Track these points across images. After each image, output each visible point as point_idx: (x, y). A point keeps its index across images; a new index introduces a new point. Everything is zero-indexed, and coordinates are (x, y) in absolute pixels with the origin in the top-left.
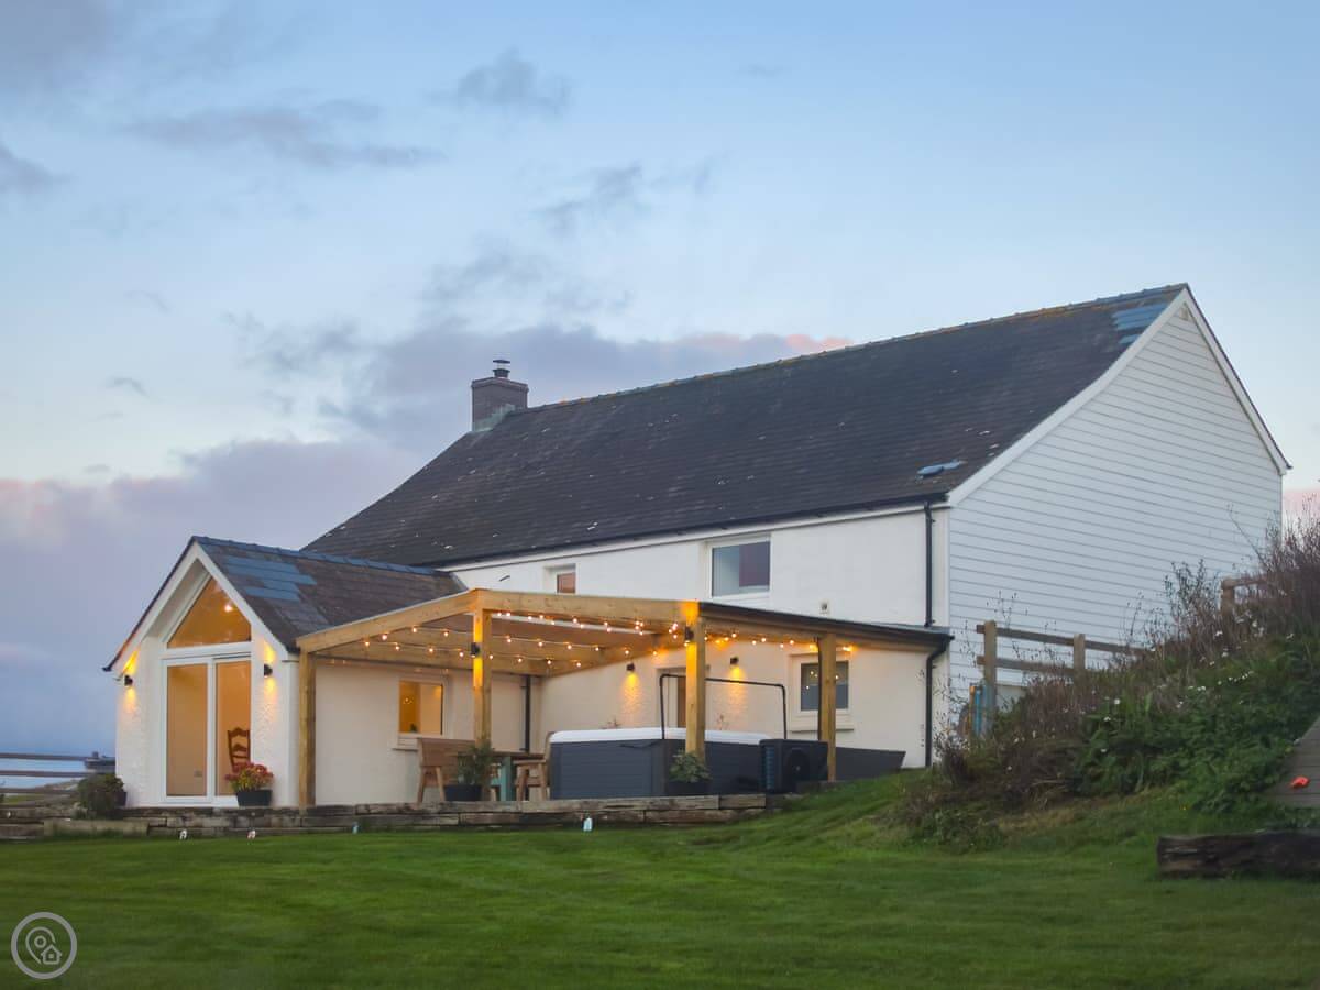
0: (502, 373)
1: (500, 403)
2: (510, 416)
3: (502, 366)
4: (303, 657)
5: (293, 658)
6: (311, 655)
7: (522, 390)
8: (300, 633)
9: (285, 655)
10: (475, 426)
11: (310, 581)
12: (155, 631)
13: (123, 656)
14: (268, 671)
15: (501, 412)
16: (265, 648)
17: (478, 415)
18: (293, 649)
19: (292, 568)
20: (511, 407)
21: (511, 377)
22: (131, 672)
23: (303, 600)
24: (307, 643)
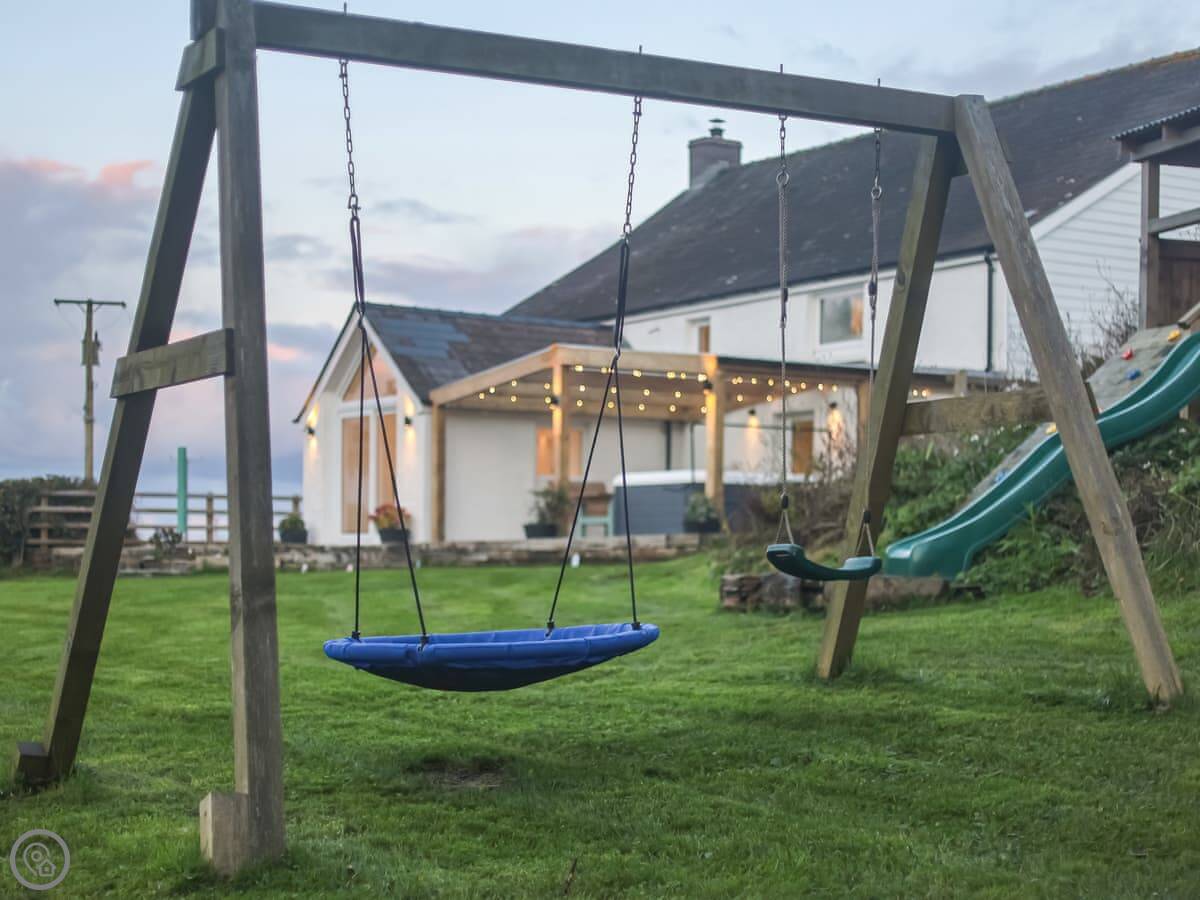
0: (717, 132)
1: (714, 160)
2: (723, 173)
3: (718, 125)
4: (435, 410)
5: (427, 409)
6: (442, 407)
7: (737, 147)
8: (436, 385)
9: (420, 407)
10: (691, 184)
11: (463, 338)
12: (331, 387)
13: (308, 409)
14: (408, 421)
15: (713, 170)
16: (407, 403)
17: (694, 172)
18: (426, 402)
19: (449, 327)
20: (724, 164)
21: (726, 136)
22: (313, 425)
23: (451, 357)
24: (439, 396)
